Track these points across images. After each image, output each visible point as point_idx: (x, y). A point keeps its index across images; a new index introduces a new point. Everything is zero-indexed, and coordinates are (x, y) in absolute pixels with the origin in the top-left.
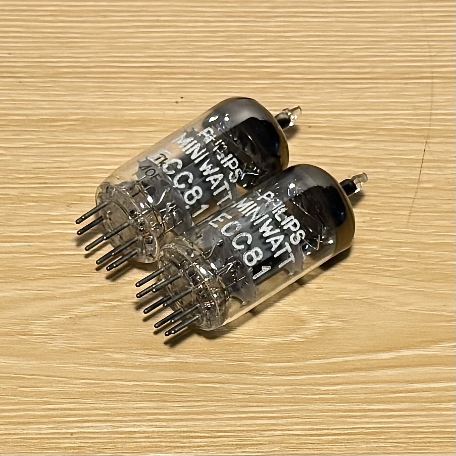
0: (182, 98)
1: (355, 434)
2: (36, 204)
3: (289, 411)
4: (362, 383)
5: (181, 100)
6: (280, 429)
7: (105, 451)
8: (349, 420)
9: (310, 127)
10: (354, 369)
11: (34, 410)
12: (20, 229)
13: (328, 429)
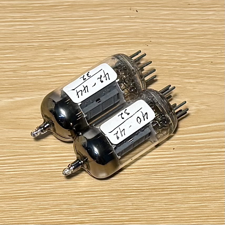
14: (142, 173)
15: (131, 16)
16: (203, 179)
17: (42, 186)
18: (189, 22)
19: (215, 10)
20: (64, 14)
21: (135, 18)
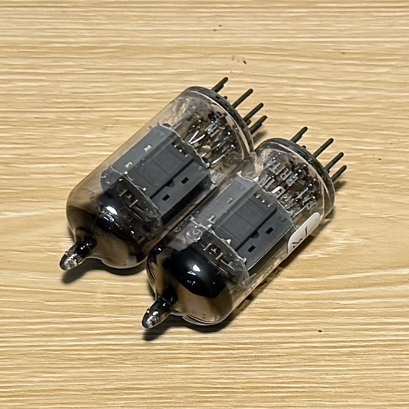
0: (220, 26)
1: (371, 346)
2: (73, 127)
3: (309, 324)
4: (382, 297)
5: (220, 28)
6: (298, 341)
7: (126, 362)
8: (366, 332)
9: (344, 53)
10: (375, 284)
11: (58, 323)
12: (56, 151)
13: (345, 342)
14: (235, 358)
15: (233, 71)
16: (350, 373)
17: (44, 375)
18: (341, 85)
19: (391, 65)
20: (108, 63)
21: (241, 74)
